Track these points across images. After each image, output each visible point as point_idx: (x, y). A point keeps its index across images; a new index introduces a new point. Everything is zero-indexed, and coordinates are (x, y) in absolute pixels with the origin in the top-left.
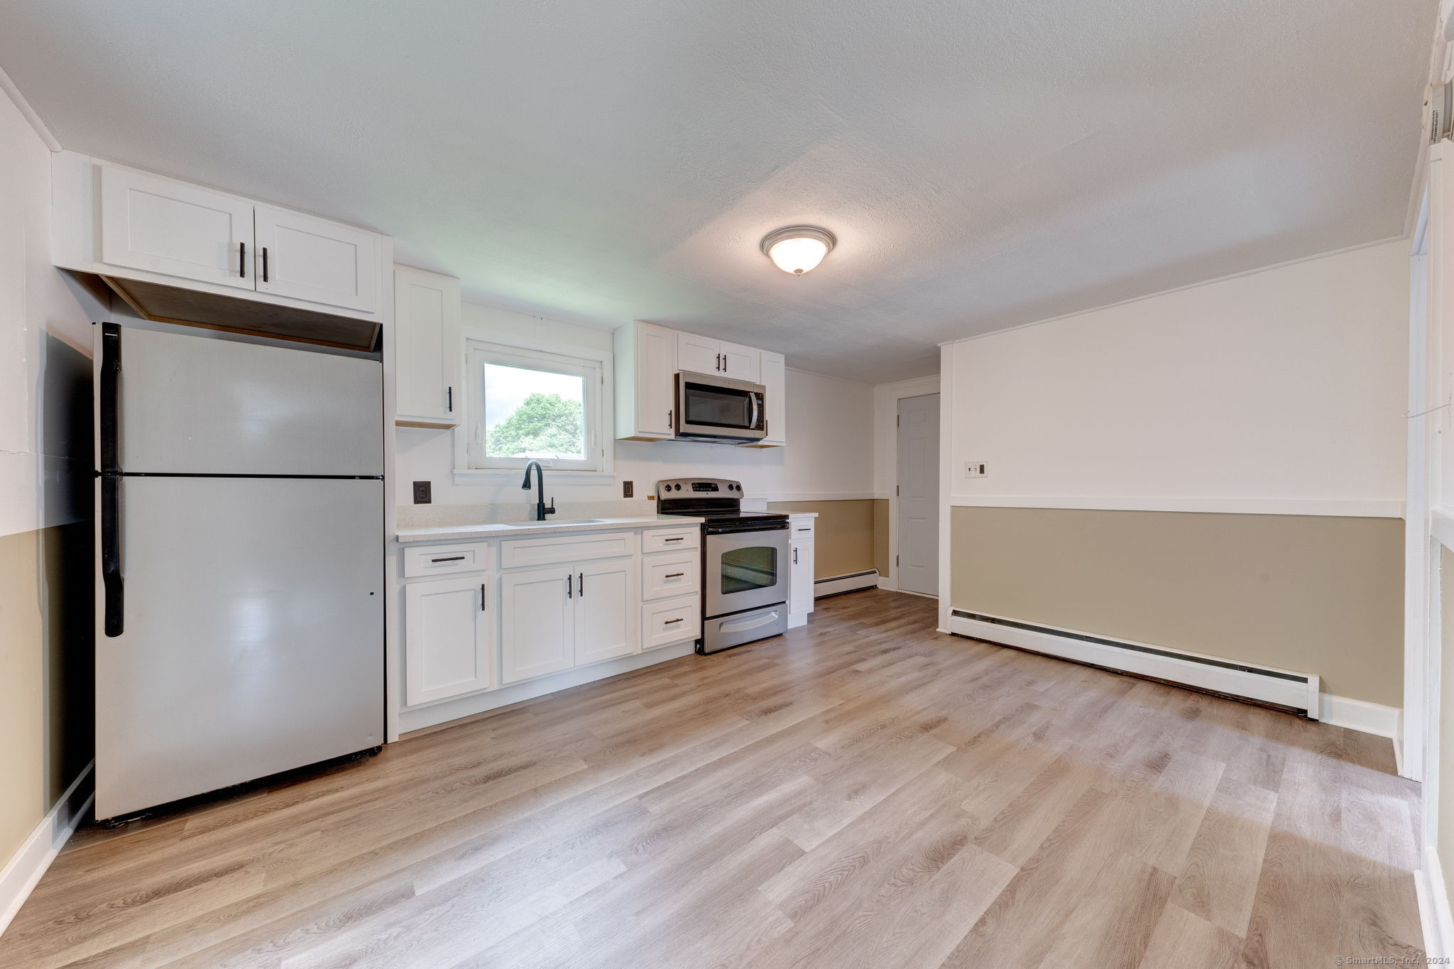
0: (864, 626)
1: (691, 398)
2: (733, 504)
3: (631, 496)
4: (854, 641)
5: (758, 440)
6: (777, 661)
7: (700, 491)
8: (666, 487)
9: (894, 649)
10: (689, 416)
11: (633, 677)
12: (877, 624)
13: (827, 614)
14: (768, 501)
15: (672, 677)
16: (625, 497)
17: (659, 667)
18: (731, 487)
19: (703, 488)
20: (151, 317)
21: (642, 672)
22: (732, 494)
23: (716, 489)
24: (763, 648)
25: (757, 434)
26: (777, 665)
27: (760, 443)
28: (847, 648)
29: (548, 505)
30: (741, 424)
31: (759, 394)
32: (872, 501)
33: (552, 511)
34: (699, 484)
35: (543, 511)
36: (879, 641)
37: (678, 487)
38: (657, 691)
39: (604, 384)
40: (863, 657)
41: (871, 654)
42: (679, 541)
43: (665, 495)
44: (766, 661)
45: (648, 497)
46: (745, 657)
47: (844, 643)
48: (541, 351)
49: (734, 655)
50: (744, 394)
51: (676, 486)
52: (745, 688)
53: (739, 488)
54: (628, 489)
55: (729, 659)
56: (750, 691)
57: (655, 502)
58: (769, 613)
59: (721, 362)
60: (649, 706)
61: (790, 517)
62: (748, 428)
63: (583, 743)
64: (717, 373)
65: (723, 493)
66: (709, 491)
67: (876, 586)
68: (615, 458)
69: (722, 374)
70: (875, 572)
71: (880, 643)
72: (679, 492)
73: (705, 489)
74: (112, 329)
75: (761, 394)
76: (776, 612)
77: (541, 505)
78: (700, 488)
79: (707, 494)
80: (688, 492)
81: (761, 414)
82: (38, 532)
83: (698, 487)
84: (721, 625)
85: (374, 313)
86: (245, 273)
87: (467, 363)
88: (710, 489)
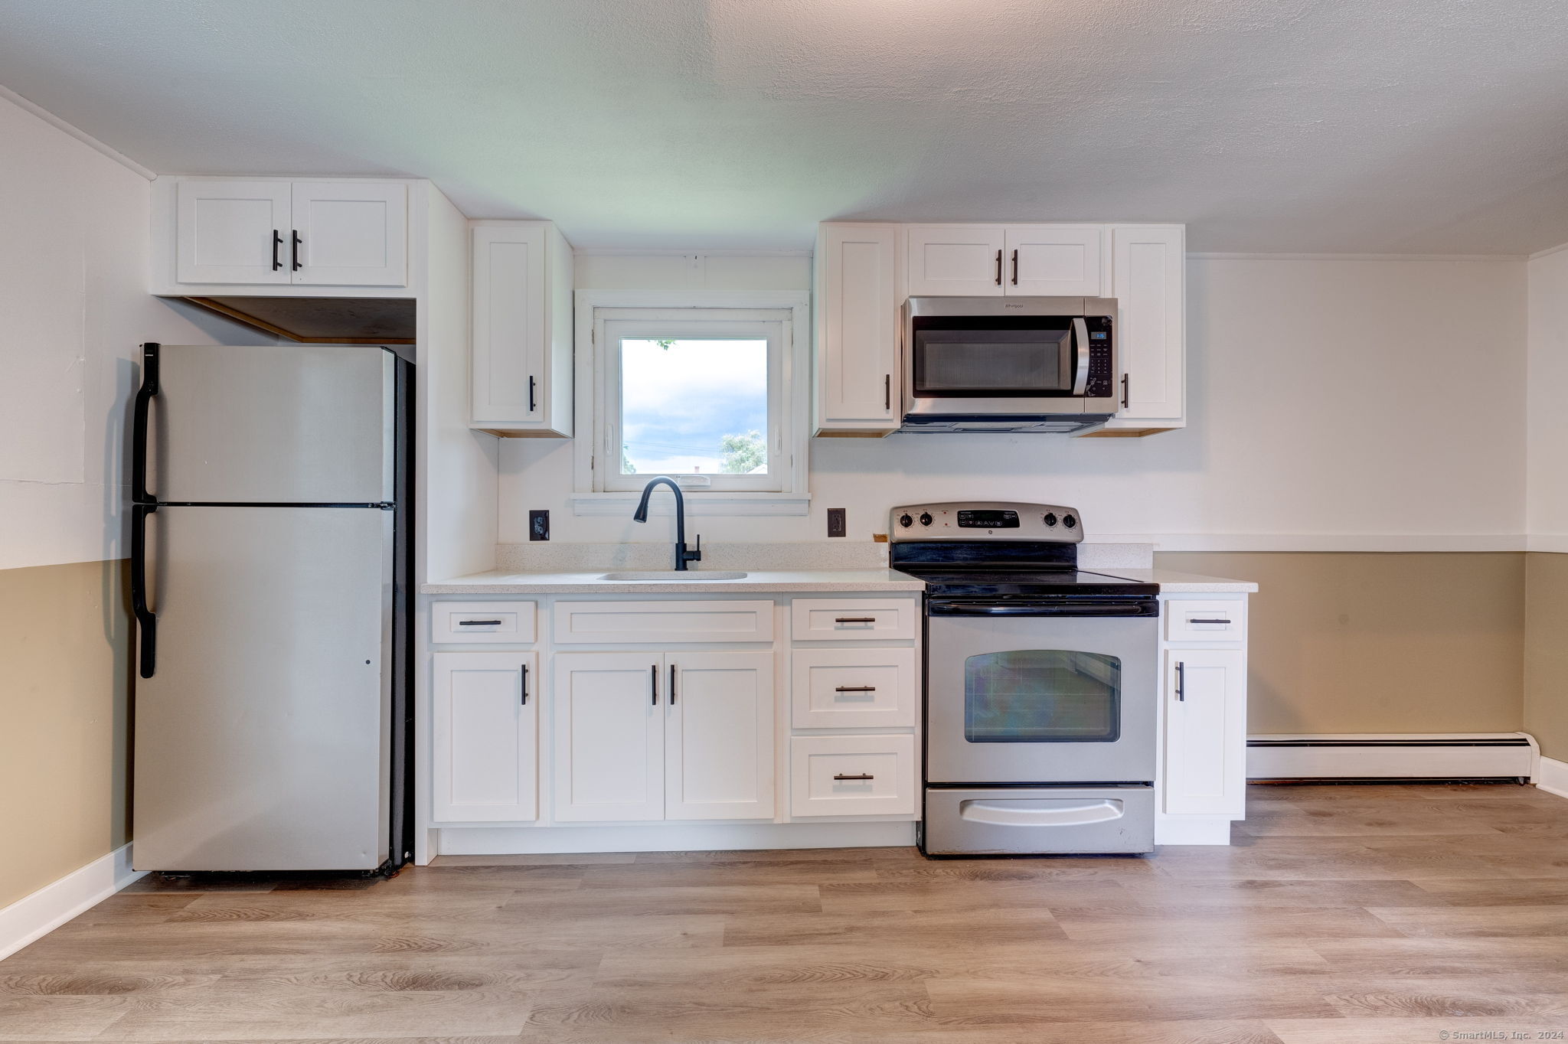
0: (1405, 894)
1: (928, 347)
2: (1063, 555)
3: (842, 534)
4: (1336, 935)
5: (1104, 418)
6: (1066, 927)
7: (974, 526)
8: (903, 518)
9: (1474, 1009)
10: (923, 380)
11: (771, 864)
12: (1456, 900)
13: (1311, 830)
14: (1156, 549)
15: (825, 890)
16: (829, 536)
17: (830, 857)
18: (1050, 520)
19: (983, 520)
20: (301, 339)
21: (793, 858)
22: (1059, 534)
23: (1014, 523)
24: (1063, 878)
25: (1094, 405)
26: (1061, 937)
27: (1110, 425)
28: (1301, 952)
29: (693, 548)
30: (1052, 384)
31: (1099, 318)
32: (1520, 557)
33: (696, 555)
34: (973, 512)
35: (685, 556)
36: (1429, 963)
37: (927, 520)
38: (774, 911)
39: (794, 345)
40: (1330, 999)
41: (1371, 998)
42: (869, 623)
43: (901, 533)
44: (1045, 915)
45: (875, 536)
46: (1007, 890)
47: (1300, 933)
48: (694, 308)
49: (987, 876)
50: (1063, 323)
51: (922, 517)
52: (933, 974)
53: (1070, 521)
54: (837, 523)
55: (968, 883)
56: (938, 988)
57: (884, 549)
58: (1102, 800)
59: (1007, 265)
60: (732, 939)
61: (1162, 589)
62: (1069, 394)
63: (568, 976)
64: (998, 291)
65: (1031, 530)
66: (995, 526)
67: (1527, 779)
68: (810, 469)
69: (1008, 290)
70: (1523, 743)
71: (1430, 972)
72: (930, 528)
73: (986, 523)
74: (152, 350)
75: (1106, 317)
76: (1118, 802)
77: (681, 546)
78: (975, 519)
79: (990, 532)
80: (945, 529)
81: (1102, 362)
82: (106, 564)
83: (970, 519)
84: (964, 804)
85: (405, 285)
86: (276, 265)
87: (593, 343)
88: (999, 524)
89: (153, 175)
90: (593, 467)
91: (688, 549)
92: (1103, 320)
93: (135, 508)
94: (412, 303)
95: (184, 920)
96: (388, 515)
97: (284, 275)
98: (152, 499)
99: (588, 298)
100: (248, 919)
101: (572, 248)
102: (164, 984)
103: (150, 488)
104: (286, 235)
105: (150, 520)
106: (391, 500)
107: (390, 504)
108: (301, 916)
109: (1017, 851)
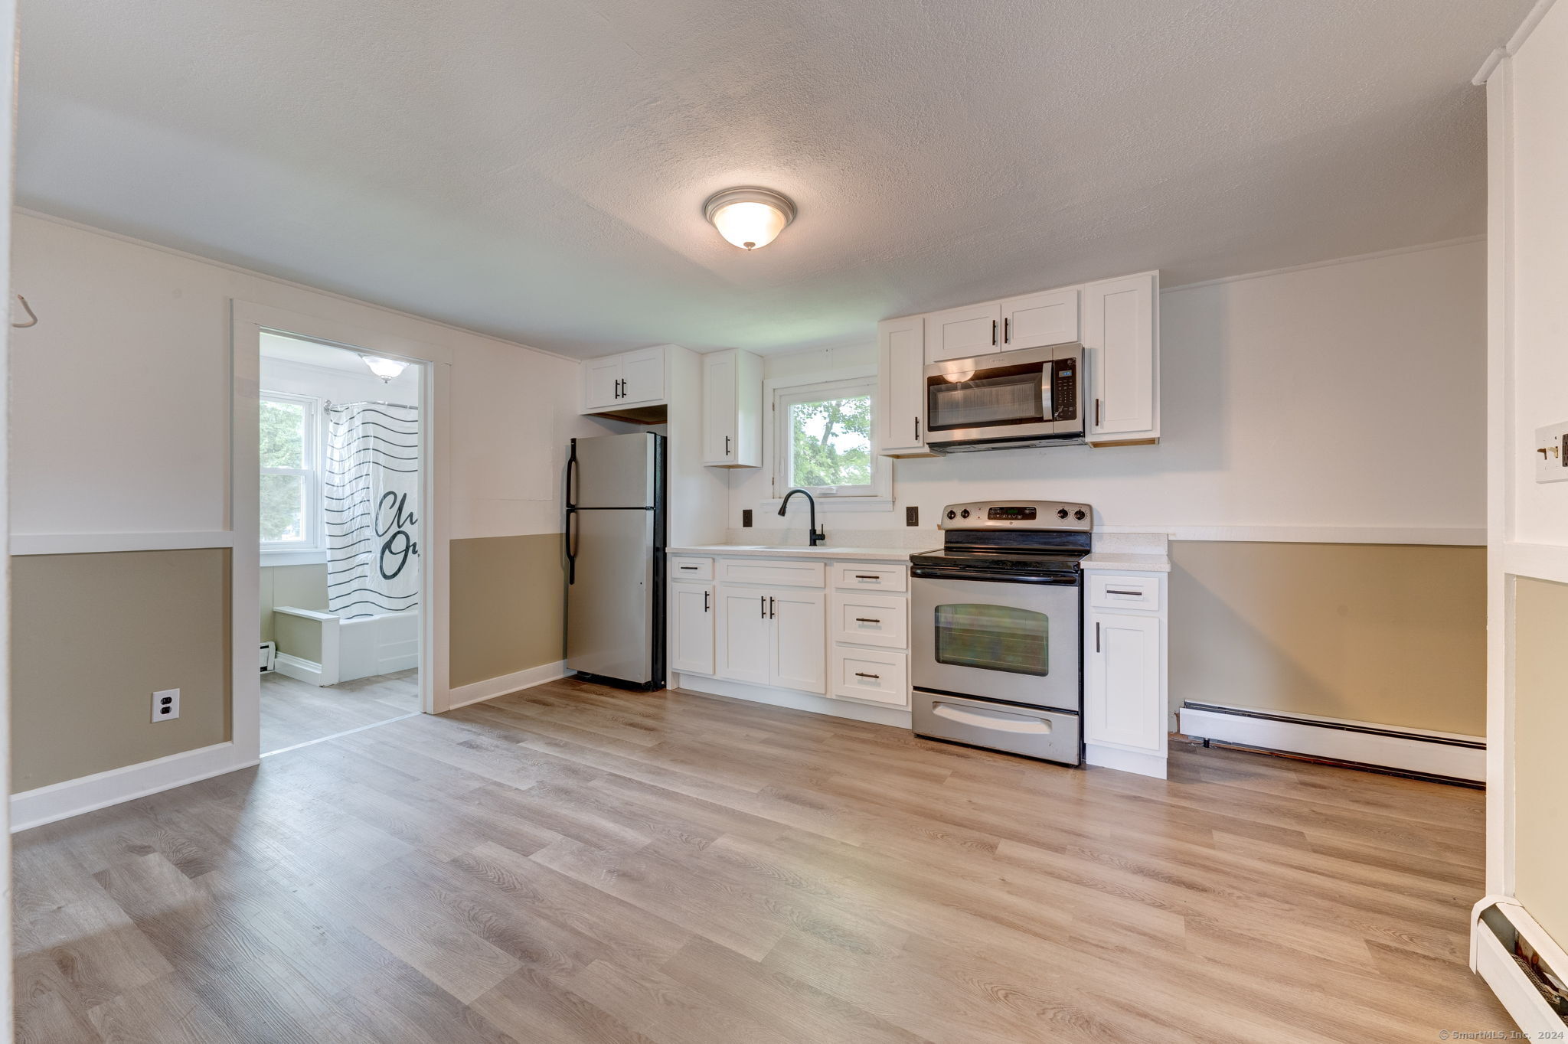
3: (916, 524)
7: (999, 518)
8: (949, 514)
16: (908, 525)
18: (1064, 514)
19: (1008, 514)
23: (1033, 516)
25: (1060, 427)
29: (818, 532)
31: (1065, 360)
33: (822, 537)
34: (1001, 509)
37: (966, 514)
42: (877, 579)
43: (950, 524)
45: (936, 526)
48: (827, 382)
49: (941, 752)
50: (1034, 368)
53: (1081, 514)
54: (912, 516)
57: (941, 531)
58: (1035, 719)
59: (1000, 329)
62: (1040, 420)
64: (992, 350)
65: (1048, 521)
66: (1016, 518)
68: (894, 480)
69: (1003, 347)
72: (968, 520)
73: (1010, 516)
74: (574, 441)
75: (1071, 359)
76: (1047, 721)
77: (813, 531)
78: (1001, 514)
79: (1011, 523)
80: (980, 521)
81: (1068, 394)
82: (561, 534)
83: (998, 514)
84: (936, 704)
85: (662, 398)
86: (617, 395)
87: (774, 410)
88: (1020, 517)
89: (579, 361)
90: (773, 484)
91: (817, 533)
92: (1069, 362)
93: (567, 510)
94: (666, 406)
95: (578, 690)
96: (650, 514)
97: (620, 400)
98: (574, 506)
99: (770, 385)
100: (596, 694)
101: (761, 356)
102: (559, 706)
103: (573, 502)
104: (620, 382)
105: (572, 515)
106: (653, 506)
107: (651, 507)
108: (613, 697)
109: (971, 743)
